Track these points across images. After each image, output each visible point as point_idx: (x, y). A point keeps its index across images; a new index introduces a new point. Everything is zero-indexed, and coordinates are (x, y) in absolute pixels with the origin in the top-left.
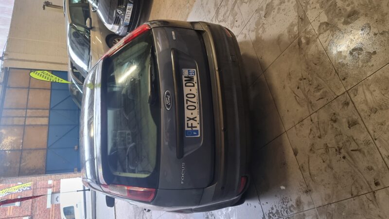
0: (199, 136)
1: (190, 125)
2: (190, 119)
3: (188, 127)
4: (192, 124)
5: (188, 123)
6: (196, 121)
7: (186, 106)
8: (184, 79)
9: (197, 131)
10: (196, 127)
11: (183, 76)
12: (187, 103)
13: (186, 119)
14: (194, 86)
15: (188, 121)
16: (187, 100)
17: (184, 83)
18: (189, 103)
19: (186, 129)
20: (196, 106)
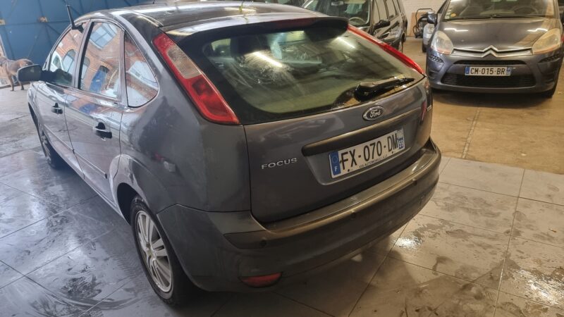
0: (333, 176)
1: (345, 157)
2: (353, 156)
3: (342, 154)
4: (347, 160)
5: (347, 153)
6: (352, 166)
7: (368, 144)
8: (393, 133)
9: (339, 171)
10: (344, 168)
11: (396, 132)
12: (371, 145)
13: (351, 149)
14: (390, 150)
15: (350, 152)
16: (374, 144)
17: (390, 135)
18: (371, 148)
19: (340, 152)
20: (370, 161)
